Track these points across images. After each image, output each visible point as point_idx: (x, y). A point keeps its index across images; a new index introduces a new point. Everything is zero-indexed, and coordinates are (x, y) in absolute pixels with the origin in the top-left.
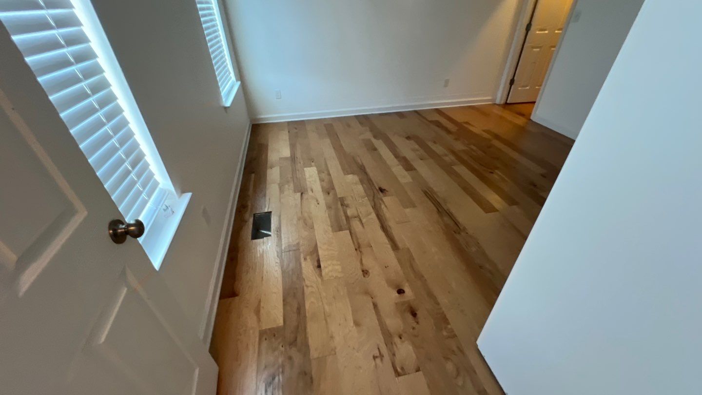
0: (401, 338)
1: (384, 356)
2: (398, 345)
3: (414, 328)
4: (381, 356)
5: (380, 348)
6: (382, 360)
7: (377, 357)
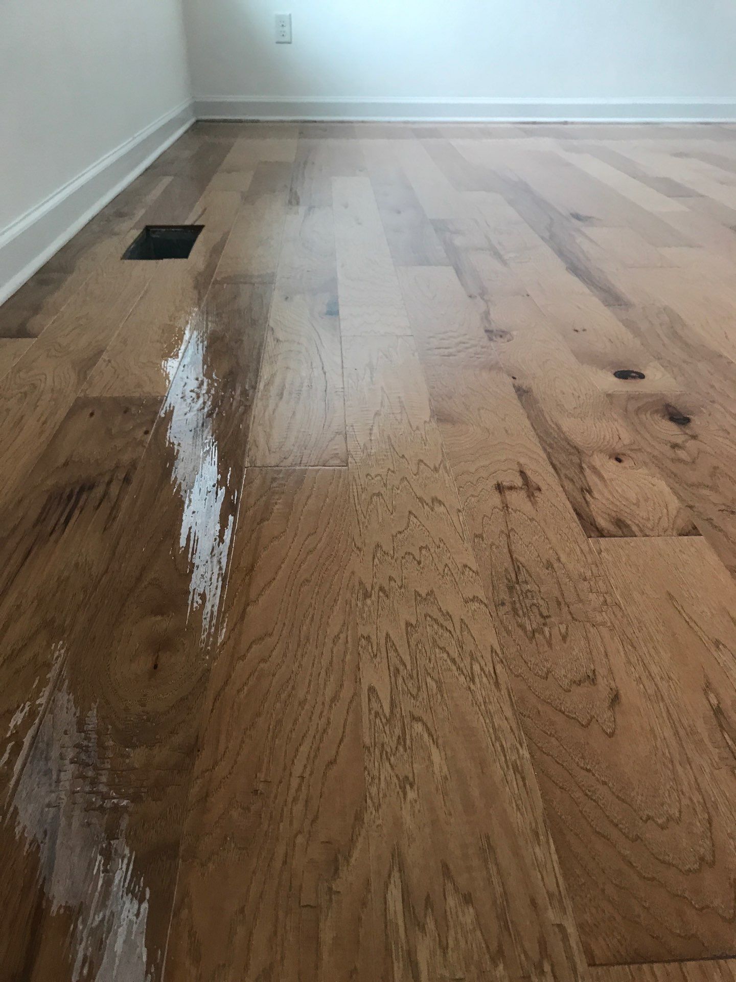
0: (619, 460)
1: (543, 488)
2: (603, 472)
3: (675, 446)
4: (531, 489)
5: (529, 473)
6: (530, 496)
7: (511, 488)
